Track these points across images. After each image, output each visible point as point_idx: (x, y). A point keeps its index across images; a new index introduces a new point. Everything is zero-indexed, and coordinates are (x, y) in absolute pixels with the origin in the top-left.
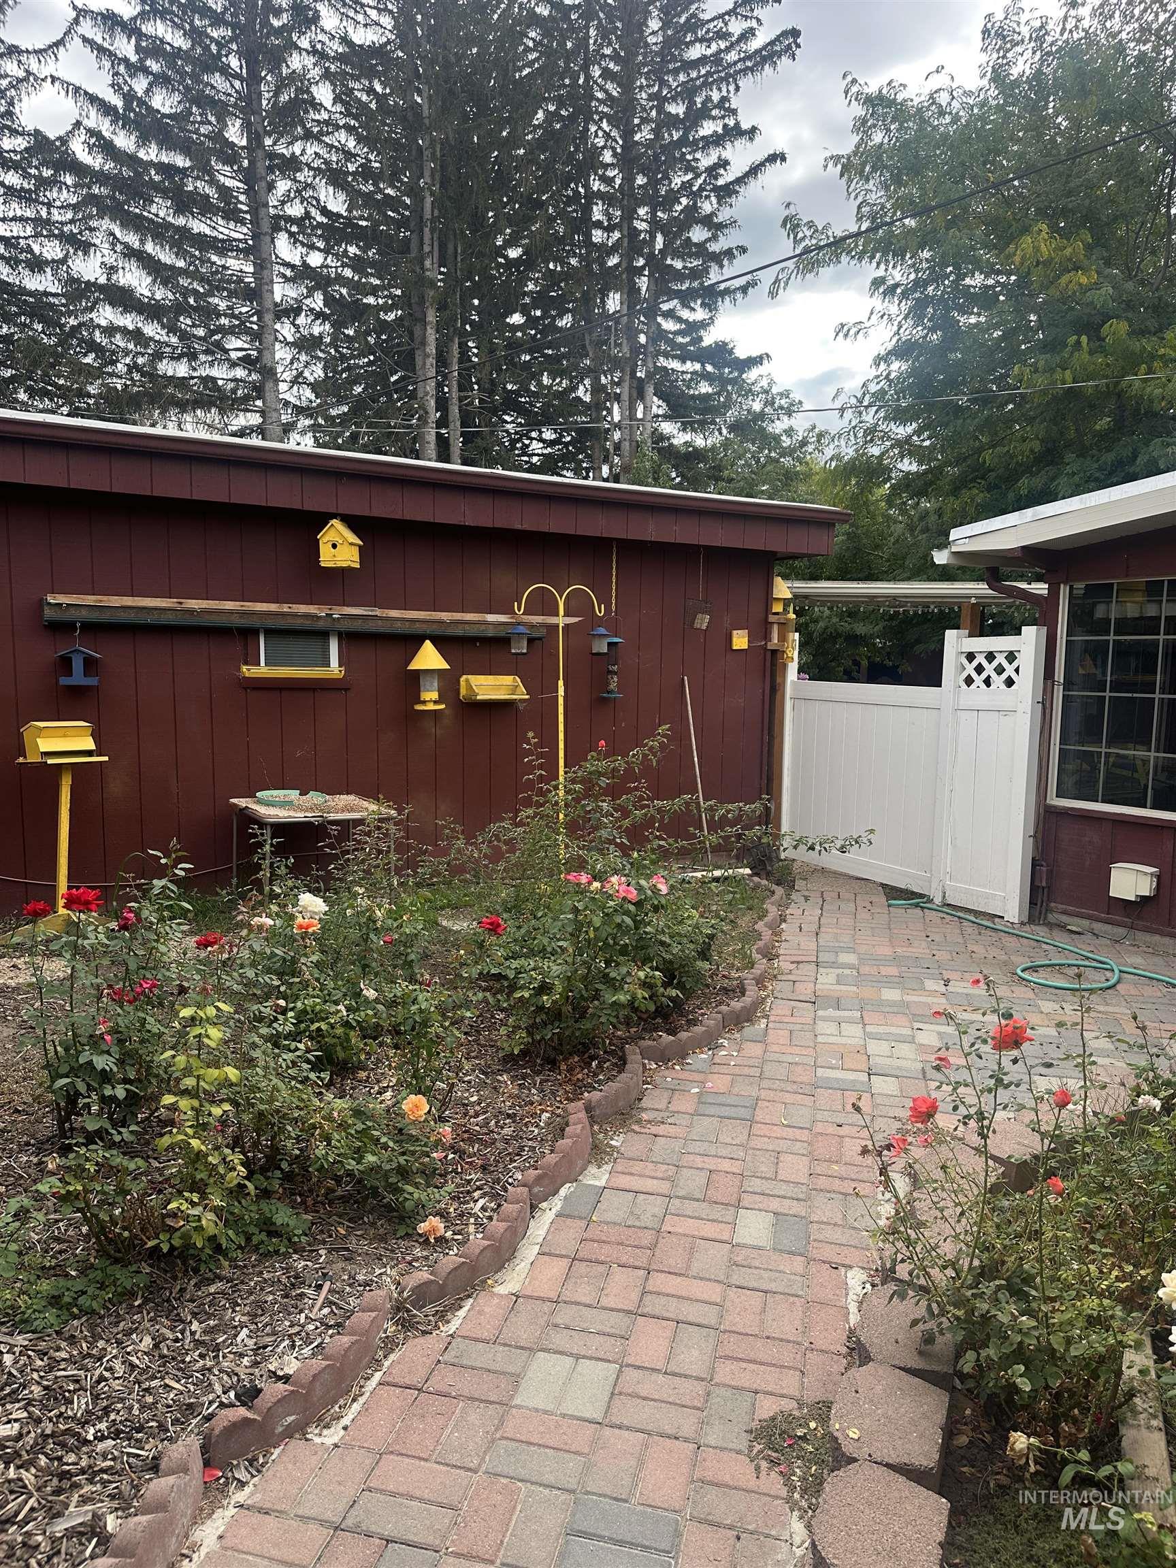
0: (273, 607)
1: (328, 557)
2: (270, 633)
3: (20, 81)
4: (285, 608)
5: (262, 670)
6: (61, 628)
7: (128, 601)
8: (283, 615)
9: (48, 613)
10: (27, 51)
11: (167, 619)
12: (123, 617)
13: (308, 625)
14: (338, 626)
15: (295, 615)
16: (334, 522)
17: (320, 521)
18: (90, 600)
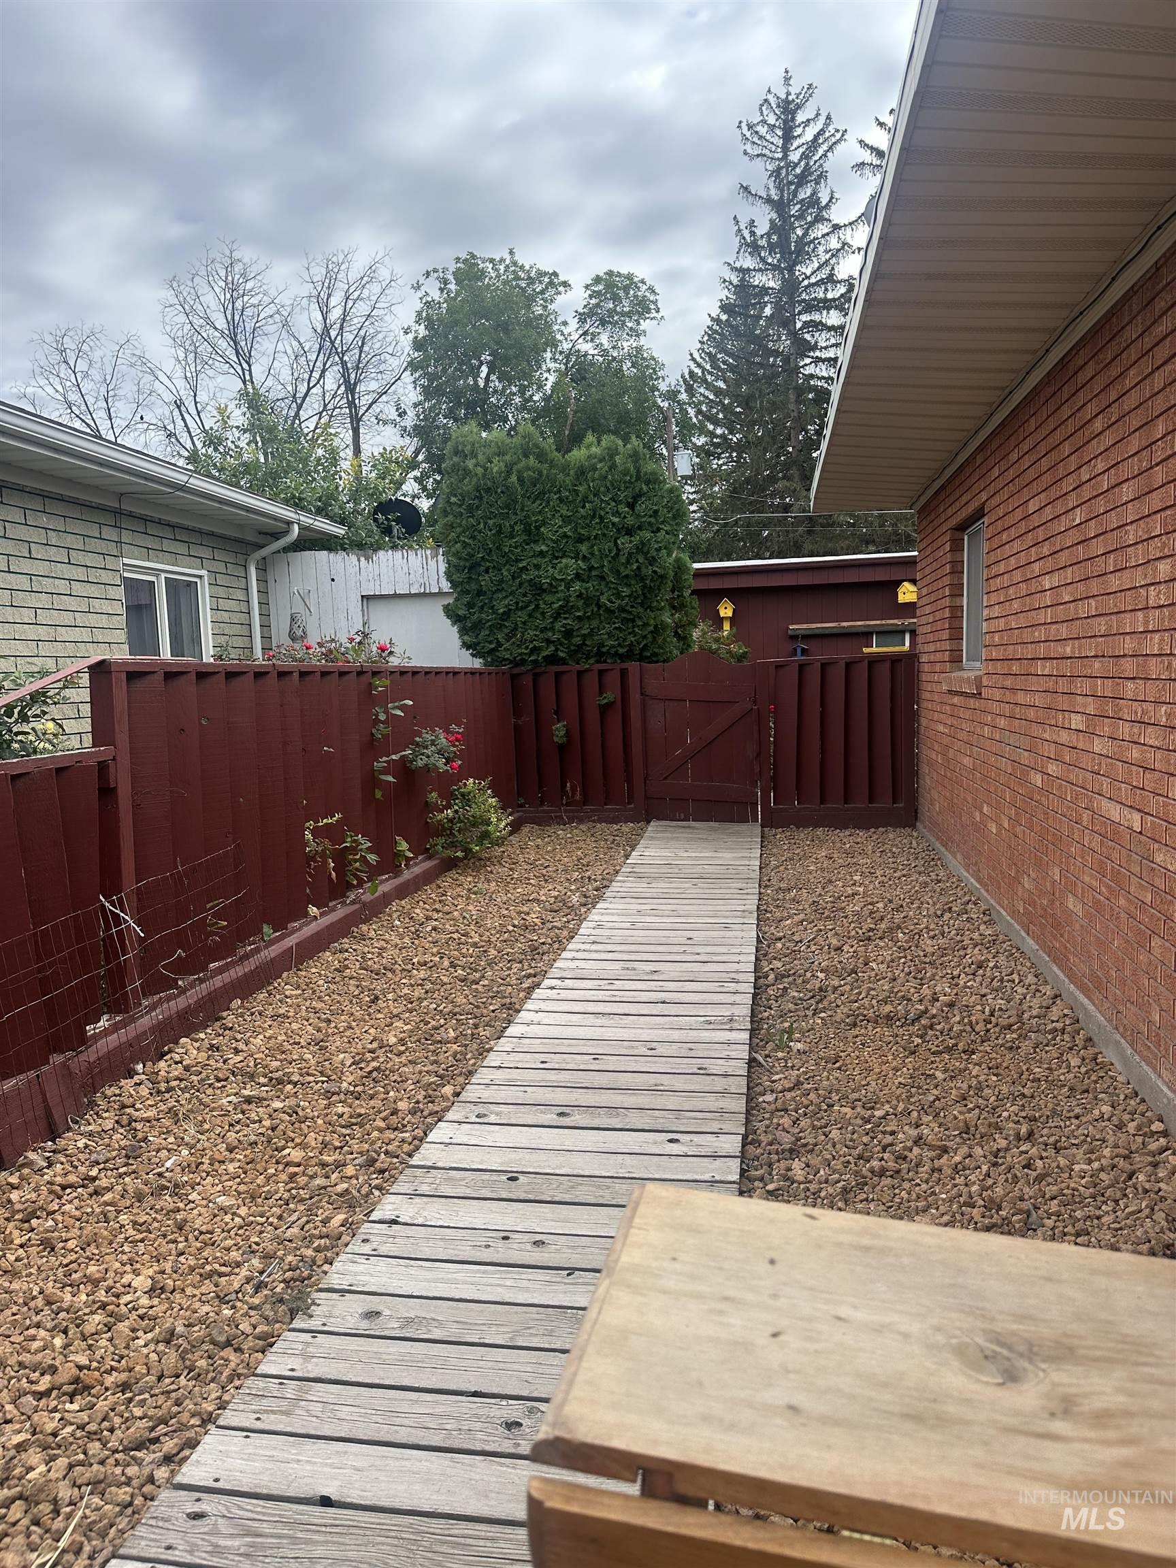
0: (878, 622)
1: (902, 598)
2: (878, 633)
3: (838, 250)
4: (884, 622)
5: (874, 649)
6: (794, 638)
7: (819, 625)
8: (883, 625)
9: (790, 632)
10: (845, 225)
11: (835, 631)
12: (817, 632)
13: (894, 628)
14: (908, 628)
15: (888, 625)
16: (905, 583)
17: (898, 583)
18: (805, 626)
